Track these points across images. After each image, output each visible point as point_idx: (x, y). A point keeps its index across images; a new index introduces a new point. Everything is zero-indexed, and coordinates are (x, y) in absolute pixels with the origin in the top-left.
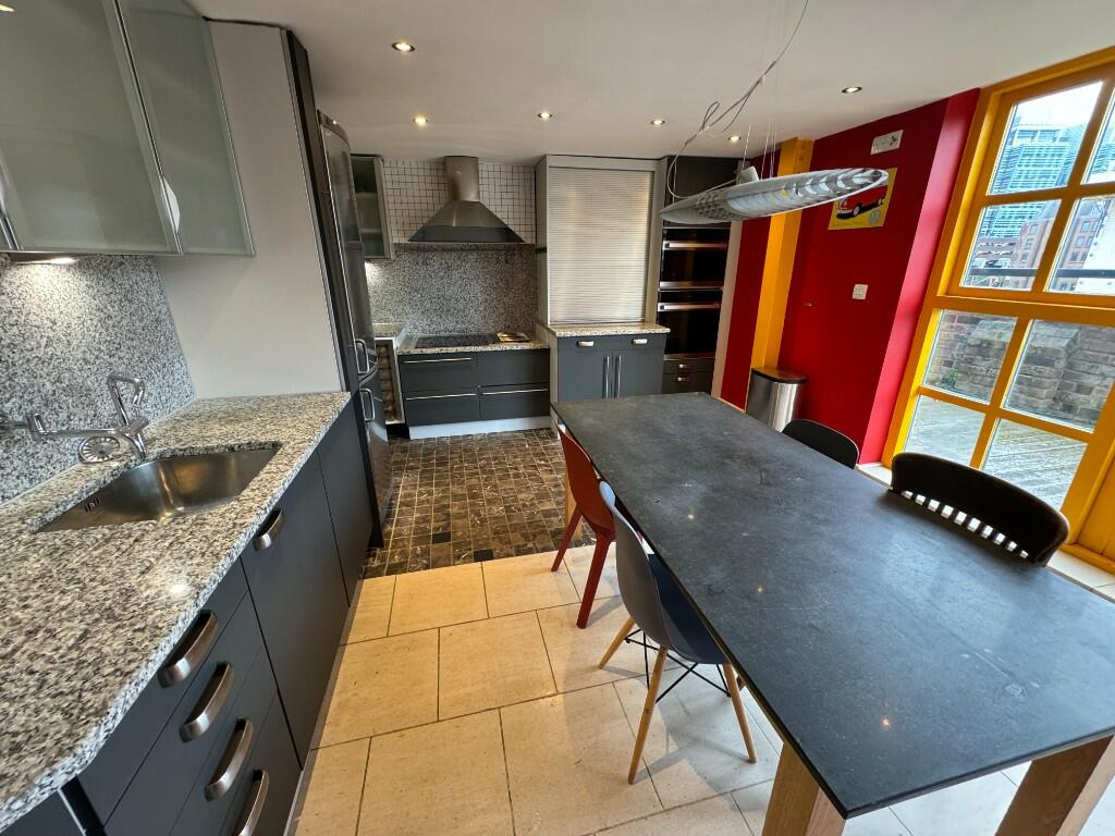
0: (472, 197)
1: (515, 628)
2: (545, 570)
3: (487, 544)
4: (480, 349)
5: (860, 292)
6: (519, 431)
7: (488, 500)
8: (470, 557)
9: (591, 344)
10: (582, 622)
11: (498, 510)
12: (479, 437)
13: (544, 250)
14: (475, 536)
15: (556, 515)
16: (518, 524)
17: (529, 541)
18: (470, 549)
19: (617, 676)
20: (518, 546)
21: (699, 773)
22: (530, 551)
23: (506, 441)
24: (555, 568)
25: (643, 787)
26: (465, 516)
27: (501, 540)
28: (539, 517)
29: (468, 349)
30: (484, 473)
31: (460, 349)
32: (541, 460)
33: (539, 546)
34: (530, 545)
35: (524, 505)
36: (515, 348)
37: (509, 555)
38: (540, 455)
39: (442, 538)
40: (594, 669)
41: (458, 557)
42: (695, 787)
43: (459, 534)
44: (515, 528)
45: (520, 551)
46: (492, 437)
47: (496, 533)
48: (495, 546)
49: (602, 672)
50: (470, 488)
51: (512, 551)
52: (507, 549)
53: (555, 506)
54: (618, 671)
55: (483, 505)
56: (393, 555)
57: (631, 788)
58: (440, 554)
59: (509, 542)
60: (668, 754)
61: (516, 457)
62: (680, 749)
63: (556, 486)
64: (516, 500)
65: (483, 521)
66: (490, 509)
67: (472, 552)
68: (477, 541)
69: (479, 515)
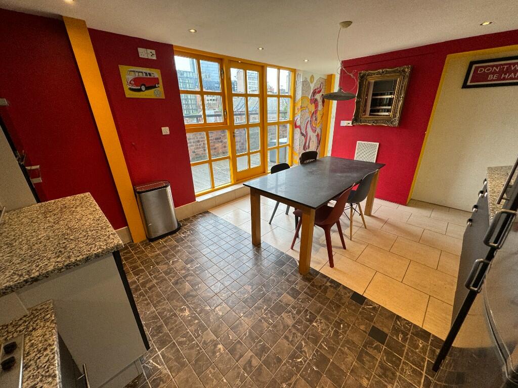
5: (166, 131)
7: (315, 342)
8: (367, 304)
11: (318, 325)
14: (354, 316)
16: (319, 302)
17: (326, 287)
18: (364, 308)
20: (335, 288)
22: (332, 281)
24: (331, 266)
26: (347, 342)
27: (340, 300)
33: (325, 280)
34: (328, 284)
37: (345, 288)
39: (377, 335)
41: (374, 308)
43: (362, 327)
47: (338, 307)
48: (346, 299)
51: (341, 288)
52: (342, 292)
56: (424, 350)
58: (385, 321)
65: (337, 324)
66: (323, 331)
67: (363, 306)
68: (354, 311)
69: (336, 332)
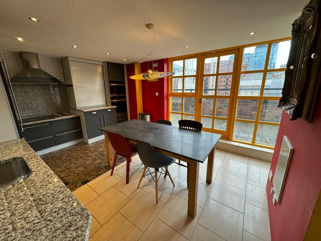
0: (36, 67)
1: (109, 193)
2: (109, 176)
3: (84, 179)
4: (52, 120)
5: (157, 94)
6: (73, 145)
8: (81, 184)
9: (95, 113)
10: (127, 182)
11: (82, 169)
12: (56, 152)
13: (72, 86)
14: (78, 179)
15: (102, 163)
17: (98, 172)
19: (142, 188)
20: (96, 175)
21: (167, 194)
22: (101, 174)
23: (70, 149)
24: (112, 174)
25: (159, 202)
27: (89, 176)
28: (97, 165)
29: (47, 121)
30: (68, 161)
31: (43, 121)
32: (87, 151)
34: (100, 173)
35: (90, 164)
36: (67, 118)
37: (94, 178)
38: (85, 150)
40: (136, 190)
41: (77, 186)
42: (168, 196)
43: (72, 181)
44: (91, 171)
45: (97, 176)
46: (62, 150)
47: (85, 175)
48: (89, 179)
49: (138, 189)
50: (65, 167)
52: (92, 177)
53: (100, 161)
54: (142, 187)
55: (74, 170)
57: (158, 204)
59: (92, 175)
60: (161, 195)
61: (77, 153)
62: (162, 192)
63: (97, 156)
64: (86, 164)
65: (78, 174)
66: (78, 170)
67: (80, 183)
68: (80, 179)
69: (75, 173)
